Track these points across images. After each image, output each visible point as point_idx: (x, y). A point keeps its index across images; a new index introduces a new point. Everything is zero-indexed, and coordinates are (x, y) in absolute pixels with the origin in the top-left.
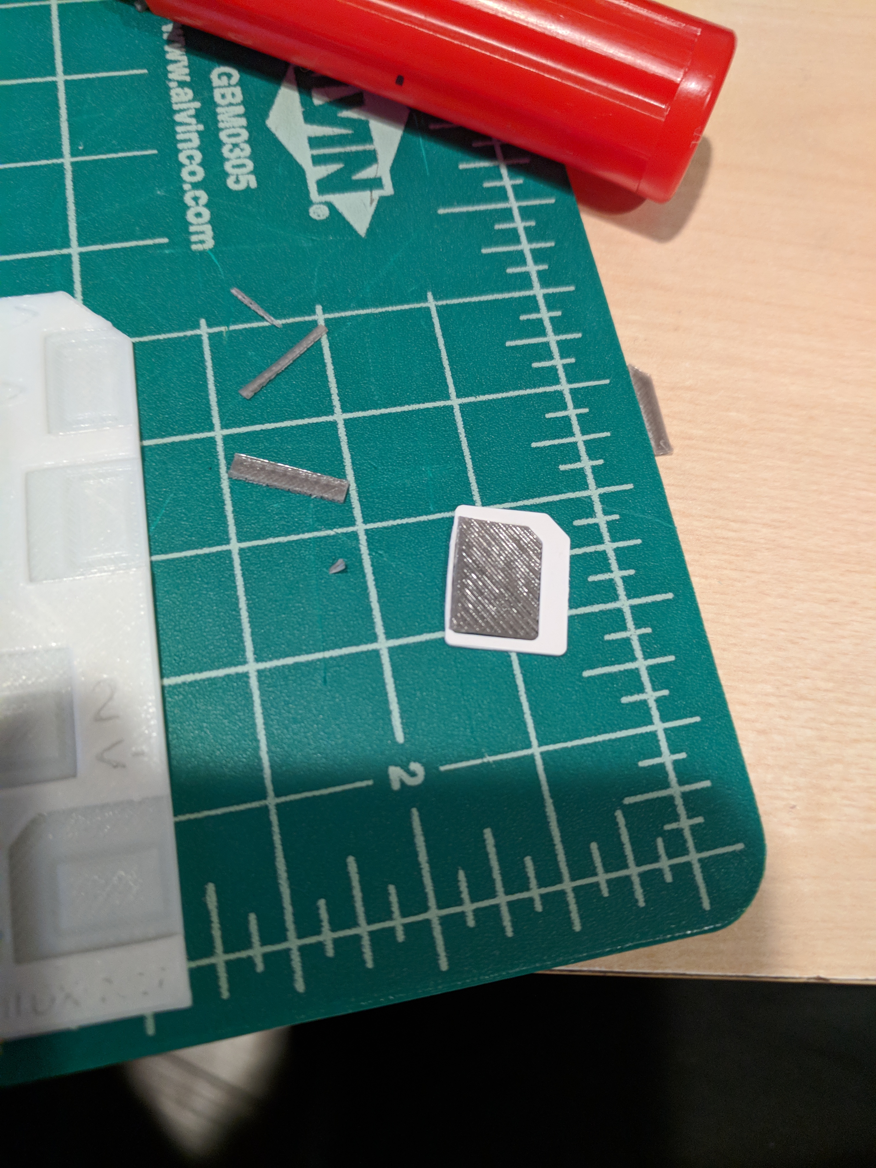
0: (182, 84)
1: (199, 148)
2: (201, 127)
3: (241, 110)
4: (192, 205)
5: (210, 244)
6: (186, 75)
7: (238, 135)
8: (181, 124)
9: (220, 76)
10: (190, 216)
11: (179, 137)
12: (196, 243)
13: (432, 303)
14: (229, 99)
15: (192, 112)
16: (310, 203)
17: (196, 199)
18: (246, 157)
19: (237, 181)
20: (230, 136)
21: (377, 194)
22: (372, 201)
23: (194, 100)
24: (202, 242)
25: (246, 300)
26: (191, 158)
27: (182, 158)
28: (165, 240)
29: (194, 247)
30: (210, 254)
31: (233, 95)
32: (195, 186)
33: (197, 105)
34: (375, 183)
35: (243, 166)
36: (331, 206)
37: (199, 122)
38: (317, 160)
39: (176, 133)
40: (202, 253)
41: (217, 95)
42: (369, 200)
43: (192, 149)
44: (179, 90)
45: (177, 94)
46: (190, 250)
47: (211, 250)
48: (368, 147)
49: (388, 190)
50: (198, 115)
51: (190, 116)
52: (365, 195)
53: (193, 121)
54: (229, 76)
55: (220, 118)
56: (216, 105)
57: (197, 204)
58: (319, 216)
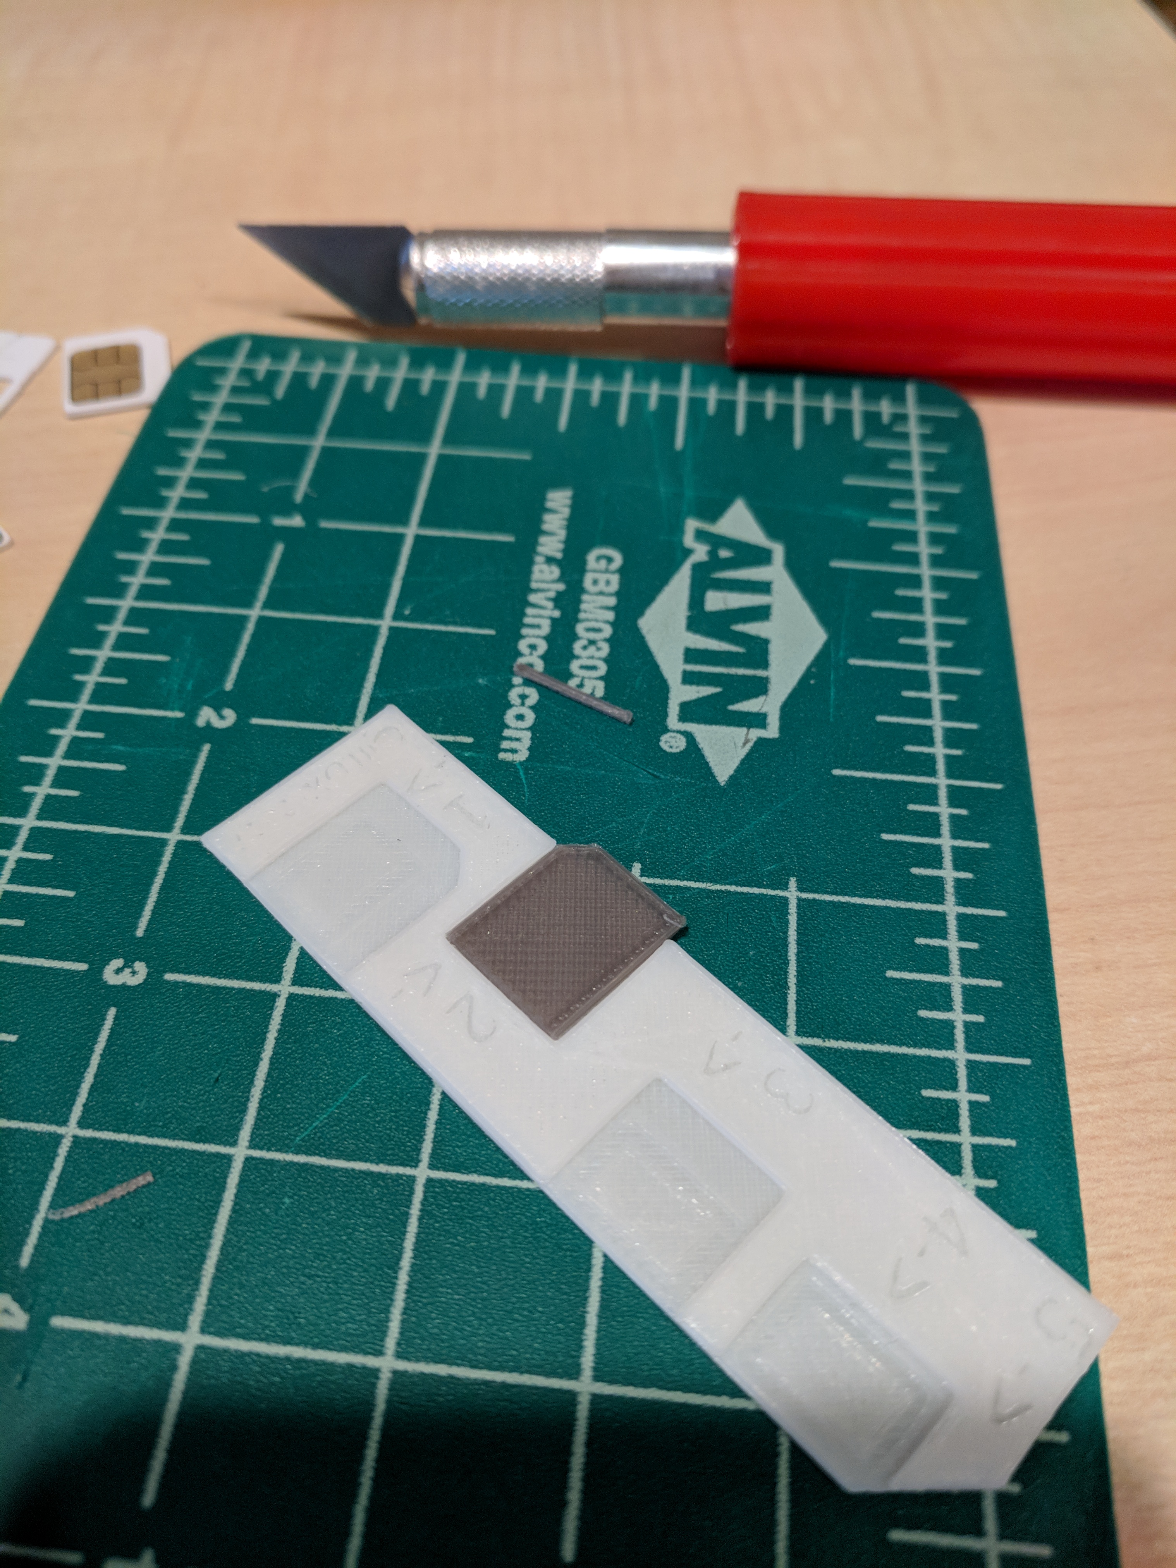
0: (550, 560)
1: (547, 638)
2: (557, 614)
4: (516, 704)
5: (522, 756)
6: (559, 551)
7: (598, 630)
8: (534, 606)
10: (509, 717)
12: (506, 751)
13: (793, 893)
14: (602, 586)
15: (552, 594)
16: (666, 730)
17: (523, 697)
18: (600, 659)
19: (581, 685)
20: (588, 630)
21: (756, 734)
22: (746, 742)
23: (559, 580)
24: (514, 751)
26: (533, 647)
27: (523, 646)
28: (470, 740)
29: (502, 756)
30: (519, 767)
31: (608, 583)
32: (528, 681)
33: (561, 587)
34: (758, 720)
35: (593, 668)
36: (689, 737)
37: (556, 607)
38: (689, 678)
39: (524, 614)
41: (588, 579)
42: (743, 740)
43: (538, 637)
44: (545, 567)
45: (541, 571)
46: (496, 758)
47: (521, 763)
48: (760, 673)
49: (772, 731)
50: (558, 600)
51: (549, 599)
52: (739, 733)
53: (550, 605)
54: (610, 560)
55: (583, 606)
56: (583, 591)
57: (523, 704)
58: (671, 747)
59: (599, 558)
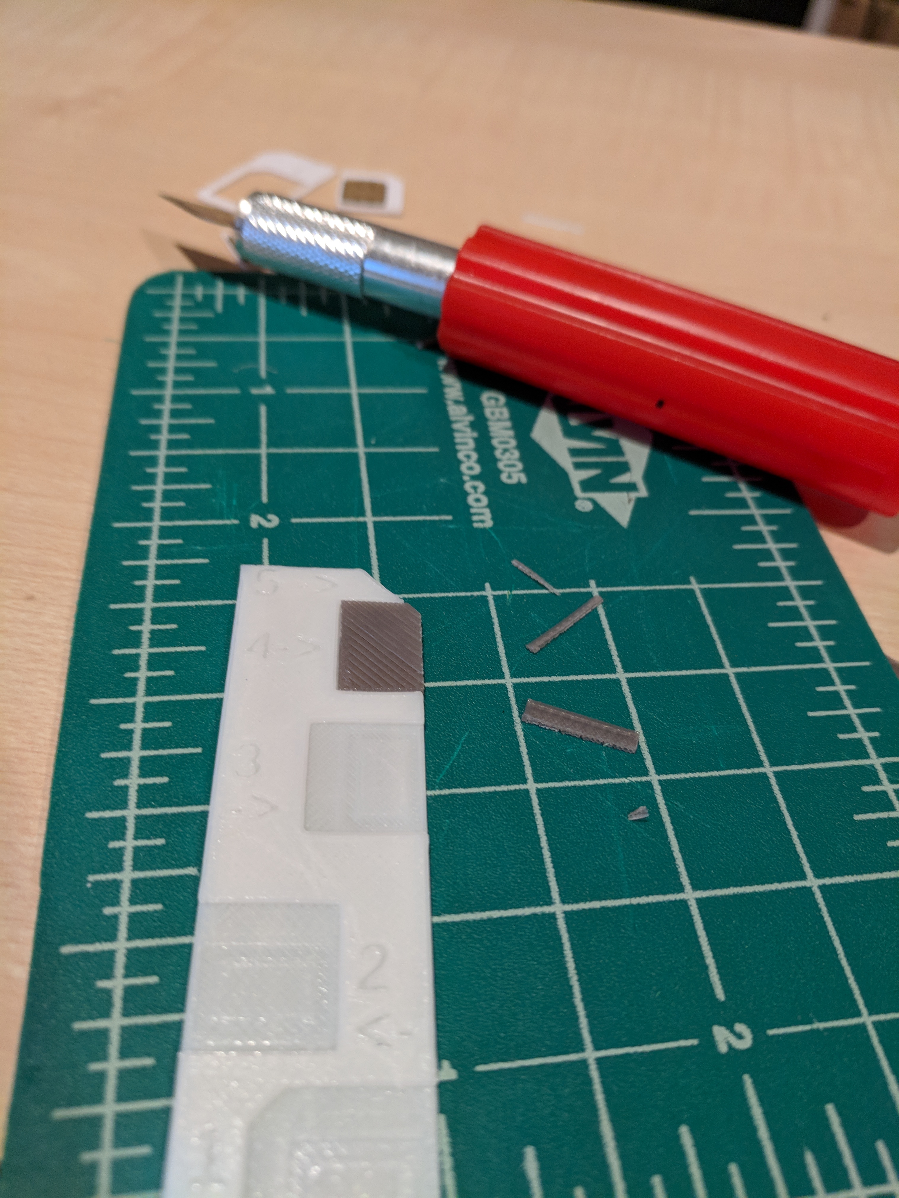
0: (457, 402)
1: (475, 450)
2: (475, 435)
3: (509, 424)
4: (471, 492)
5: (489, 524)
6: (461, 396)
7: (507, 443)
8: (458, 431)
9: (490, 398)
10: (470, 500)
11: (457, 440)
12: (477, 522)
13: (695, 586)
14: (497, 415)
15: (467, 423)
16: (576, 498)
18: (515, 460)
19: (510, 477)
20: (501, 443)
21: (634, 495)
22: (630, 501)
23: (468, 414)
24: (482, 521)
25: (526, 570)
26: (468, 457)
27: (461, 456)
28: (449, 518)
29: (475, 525)
30: (490, 531)
31: (501, 413)
32: (474, 478)
33: (471, 418)
34: (631, 487)
35: (513, 466)
36: (593, 502)
37: (474, 430)
38: (578, 466)
39: (454, 438)
40: (484, 530)
41: (488, 412)
42: (627, 500)
43: (469, 450)
44: (455, 407)
45: (454, 410)
46: (472, 527)
47: (491, 528)
48: (620, 459)
49: (643, 492)
50: (473, 426)
51: (466, 426)
52: (623, 496)
53: (468, 430)
54: (497, 400)
55: (491, 429)
56: (487, 420)
57: (476, 492)
58: (584, 508)
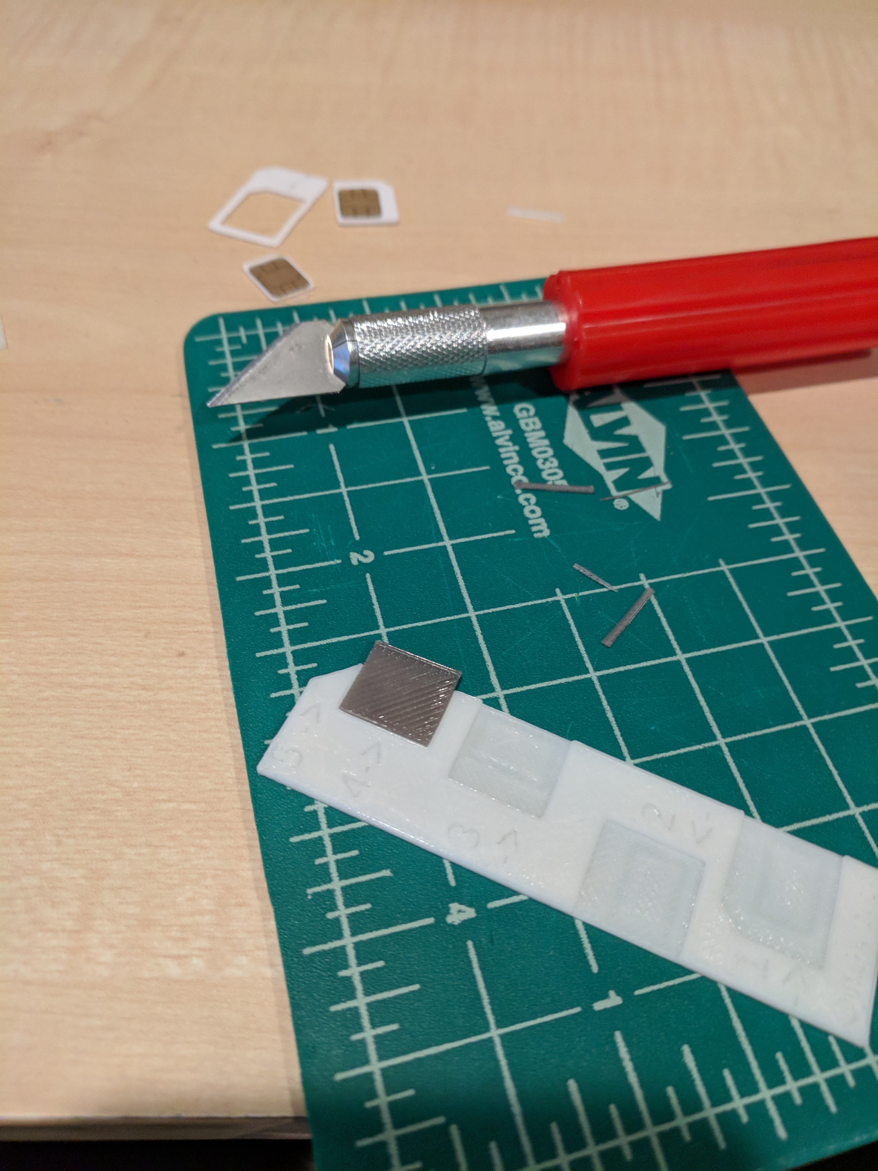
0: (494, 418)
1: (520, 463)
2: (517, 448)
3: (542, 433)
4: (526, 505)
5: (547, 533)
6: (496, 411)
7: (545, 452)
8: (502, 446)
10: (526, 512)
11: (503, 456)
12: (536, 532)
13: (724, 567)
14: (532, 427)
15: (507, 437)
16: (613, 498)
17: (528, 500)
18: (555, 468)
20: (540, 453)
21: (660, 489)
22: (658, 494)
23: (507, 428)
24: (541, 531)
25: (588, 573)
26: (515, 470)
27: (509, 470)
28: (513, 532)
29: (536, 535)
30: (549, 539)
31: (534, 423)
32: (525, 490)
34: (655, 481)
35: (555, 474)
36: (628, 499)
37: (515, 444)
38: (609, 467)
39: (500, 453)
40: (544, 539)
41: (522, 423)
42: (655, 495)
43: (514, 464)
44: (494, 423)
45: (494, 426)
46: (534, 537)
47: (549, 537)
48: (643, 455)
49: (667, 485)
50: (513, 439)
51: (508, 441)
52: (651, 490)
53: (510, 444)
54: (528, 410)
55: (529, 440)
56: (523, 432)
57: (529, 504)
58: (621, 507)
59: (521, 410)
